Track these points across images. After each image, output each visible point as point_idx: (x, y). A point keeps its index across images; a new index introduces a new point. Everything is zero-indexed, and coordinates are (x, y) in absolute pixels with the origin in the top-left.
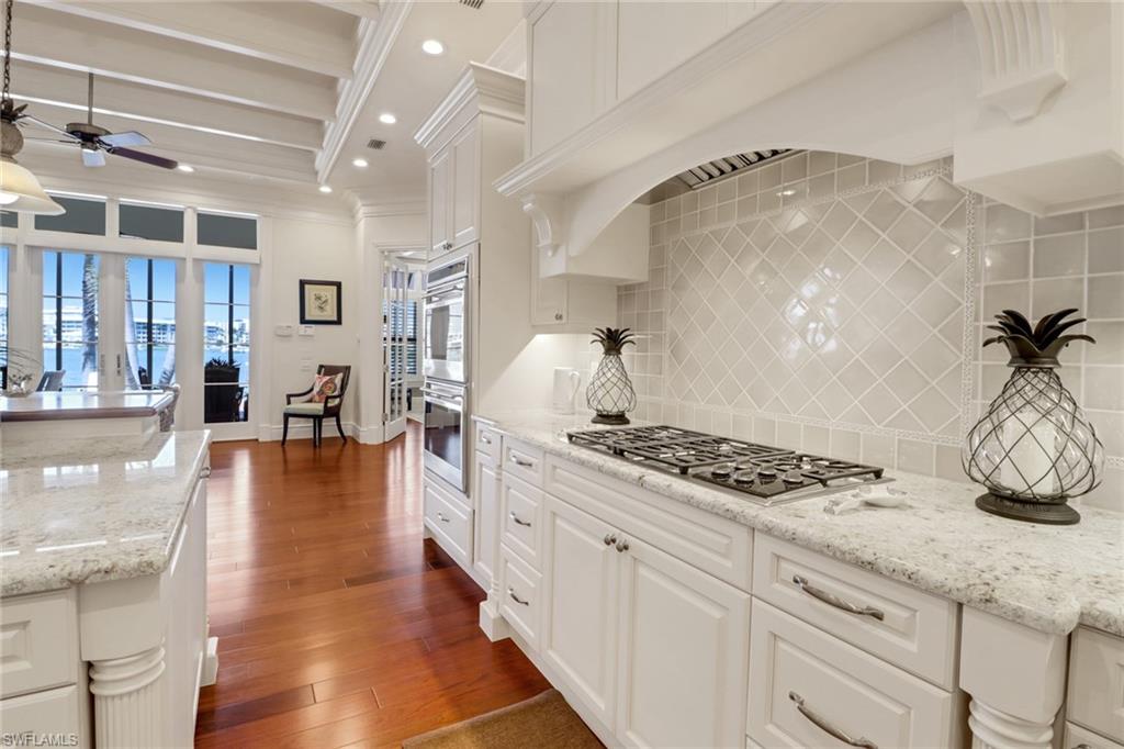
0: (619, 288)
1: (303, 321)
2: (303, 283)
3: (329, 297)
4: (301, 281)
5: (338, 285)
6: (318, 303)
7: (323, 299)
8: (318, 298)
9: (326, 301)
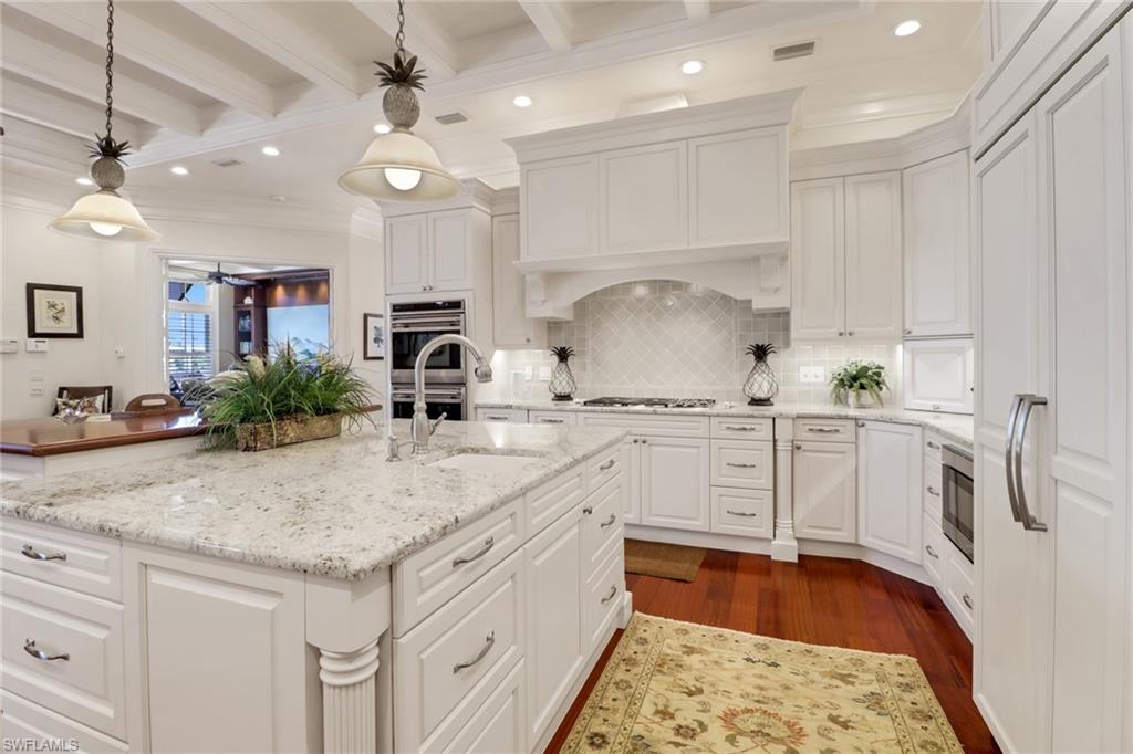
0: (549, 323)
1: (32, 333)
2: (31, 288)
3: (67, 306)
4: (28, 285)
5: (79, 291)
6: (52, 312)
7: (59, 308)
8: (53, 306)
9: (63, 310)
